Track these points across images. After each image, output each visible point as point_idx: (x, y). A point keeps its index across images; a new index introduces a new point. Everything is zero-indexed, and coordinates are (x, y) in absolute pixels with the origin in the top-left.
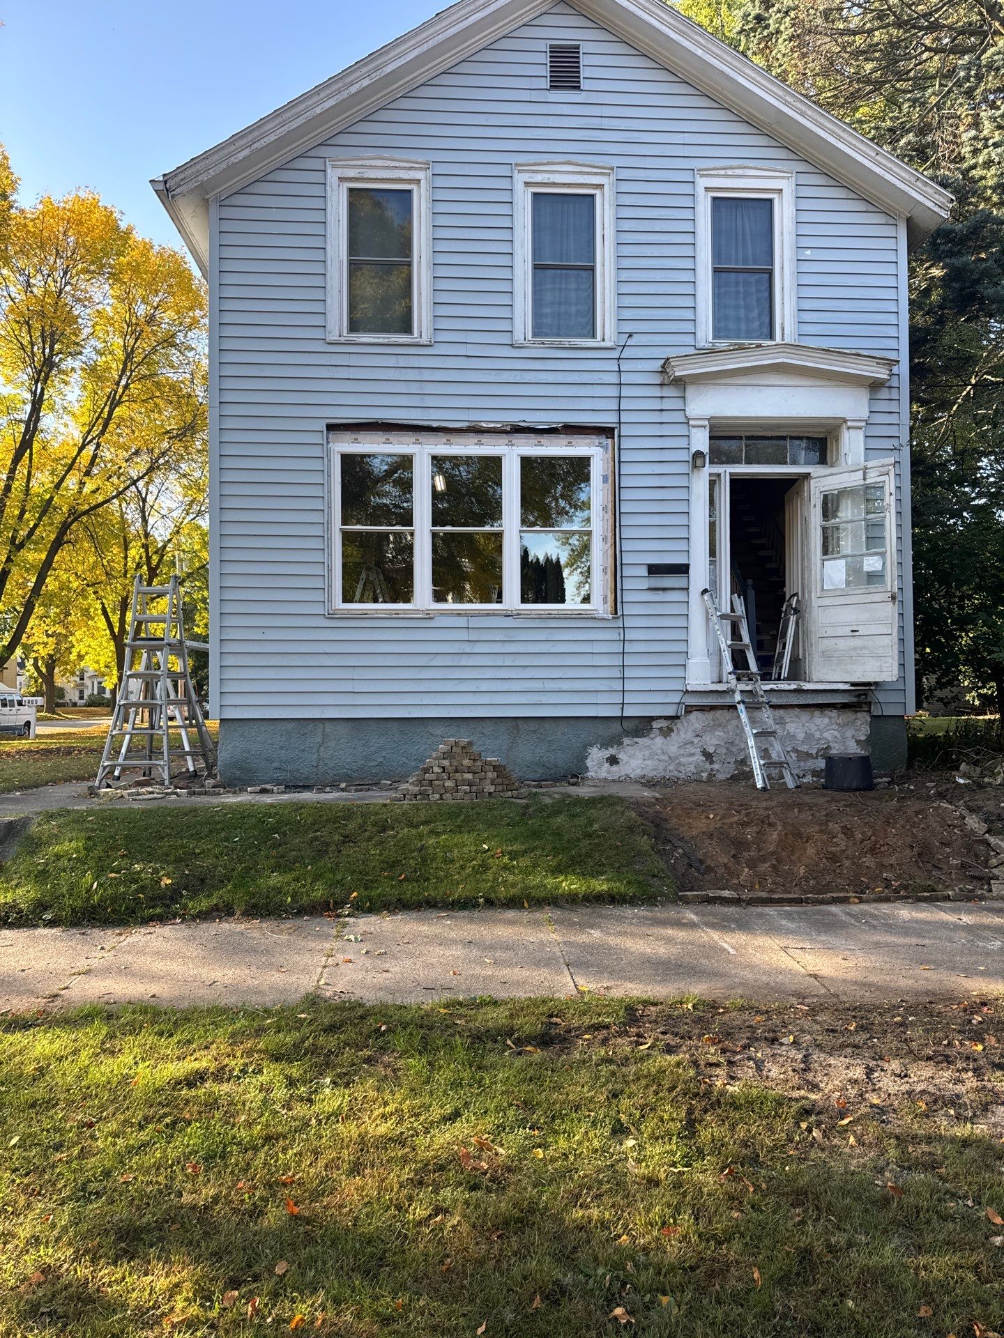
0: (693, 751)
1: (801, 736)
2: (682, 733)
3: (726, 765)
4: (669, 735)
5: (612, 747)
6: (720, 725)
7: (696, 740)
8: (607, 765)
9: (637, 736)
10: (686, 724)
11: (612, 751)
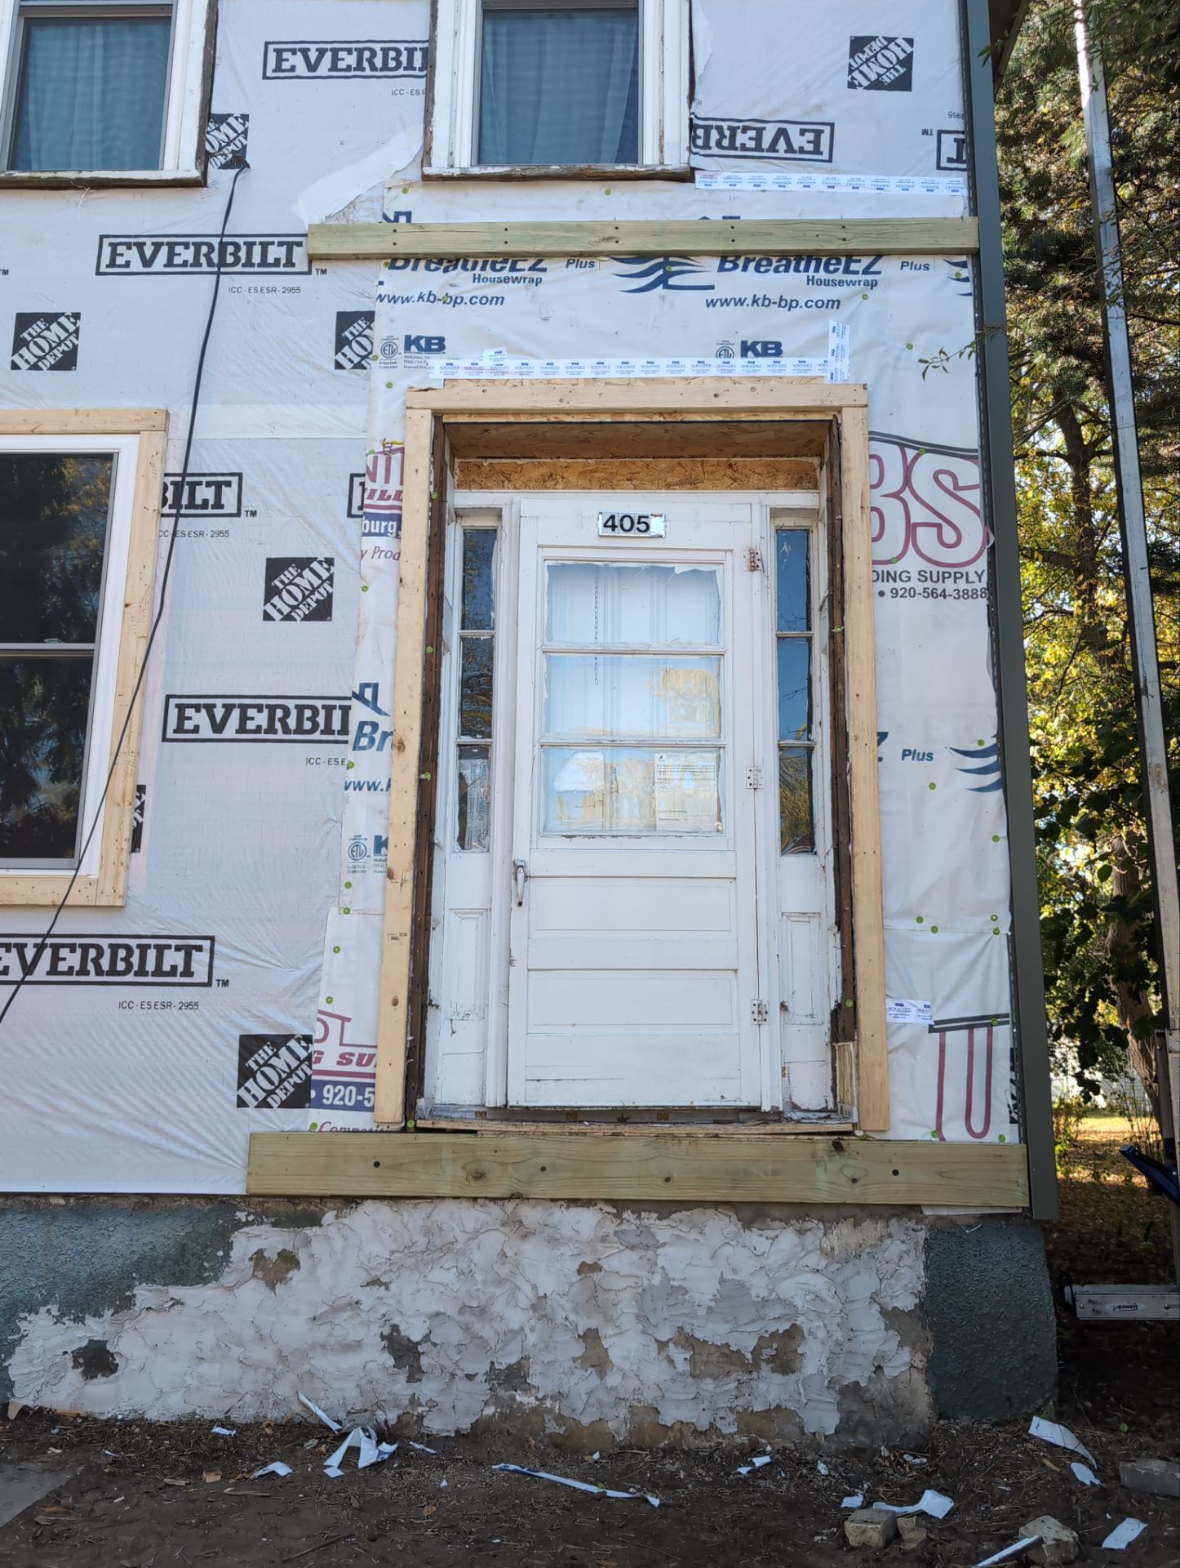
0: (357, 1334)
1: (704, 1288)
2: (324, 1273)
3: (462, 1385)
4: (282, 1279)
5: (98, 1314)
6: (447, 1248)
7: (367, 1297)
8: (74, 1376)
9: (181, 1279)
10: (338, 1243)
11: (94, 1328)
